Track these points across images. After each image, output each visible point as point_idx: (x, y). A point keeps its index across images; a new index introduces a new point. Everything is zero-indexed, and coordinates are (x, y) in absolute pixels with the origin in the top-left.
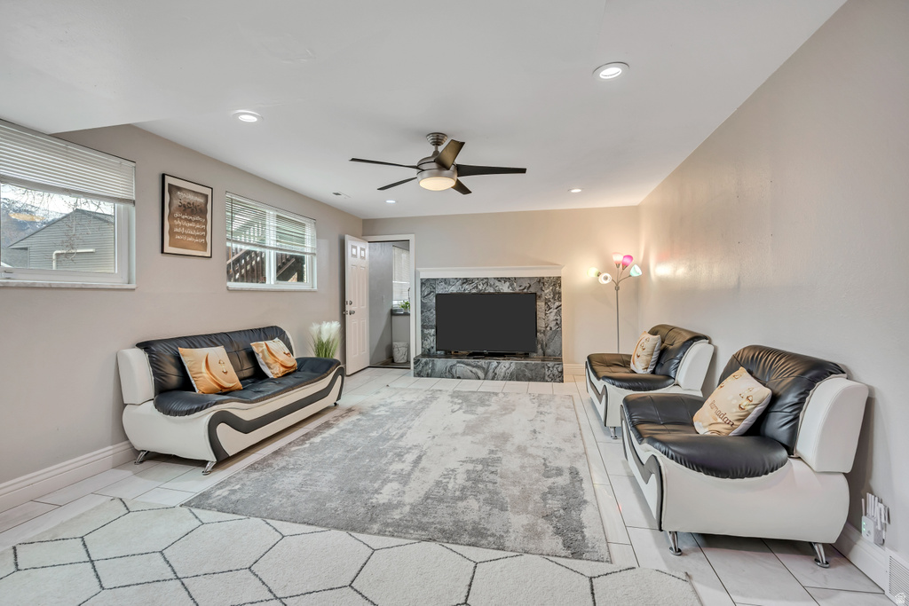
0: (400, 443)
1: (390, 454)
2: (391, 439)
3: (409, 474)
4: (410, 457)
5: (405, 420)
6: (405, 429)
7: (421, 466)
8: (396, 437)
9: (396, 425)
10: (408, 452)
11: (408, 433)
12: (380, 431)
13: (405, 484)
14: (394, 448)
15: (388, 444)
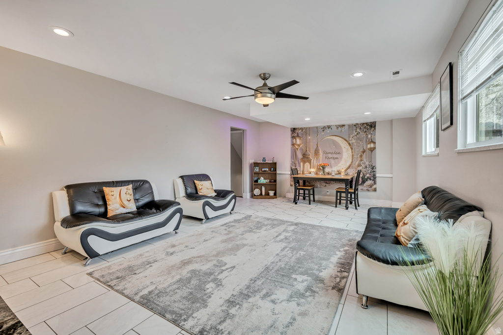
0: (285, 244)
1: (291, 240)
2: (291, 248)
3: (283, 231)
4: (282, 237)
5: (279, 264)
6: (281, 254)
7: (278, 234)
8: (288, 249)
9: (287, 259)
10: (282, 239)
11: (279, 251)
12: (298, 255)
13: (285, 229)
14: (289, 242)
15: (292, 245)
